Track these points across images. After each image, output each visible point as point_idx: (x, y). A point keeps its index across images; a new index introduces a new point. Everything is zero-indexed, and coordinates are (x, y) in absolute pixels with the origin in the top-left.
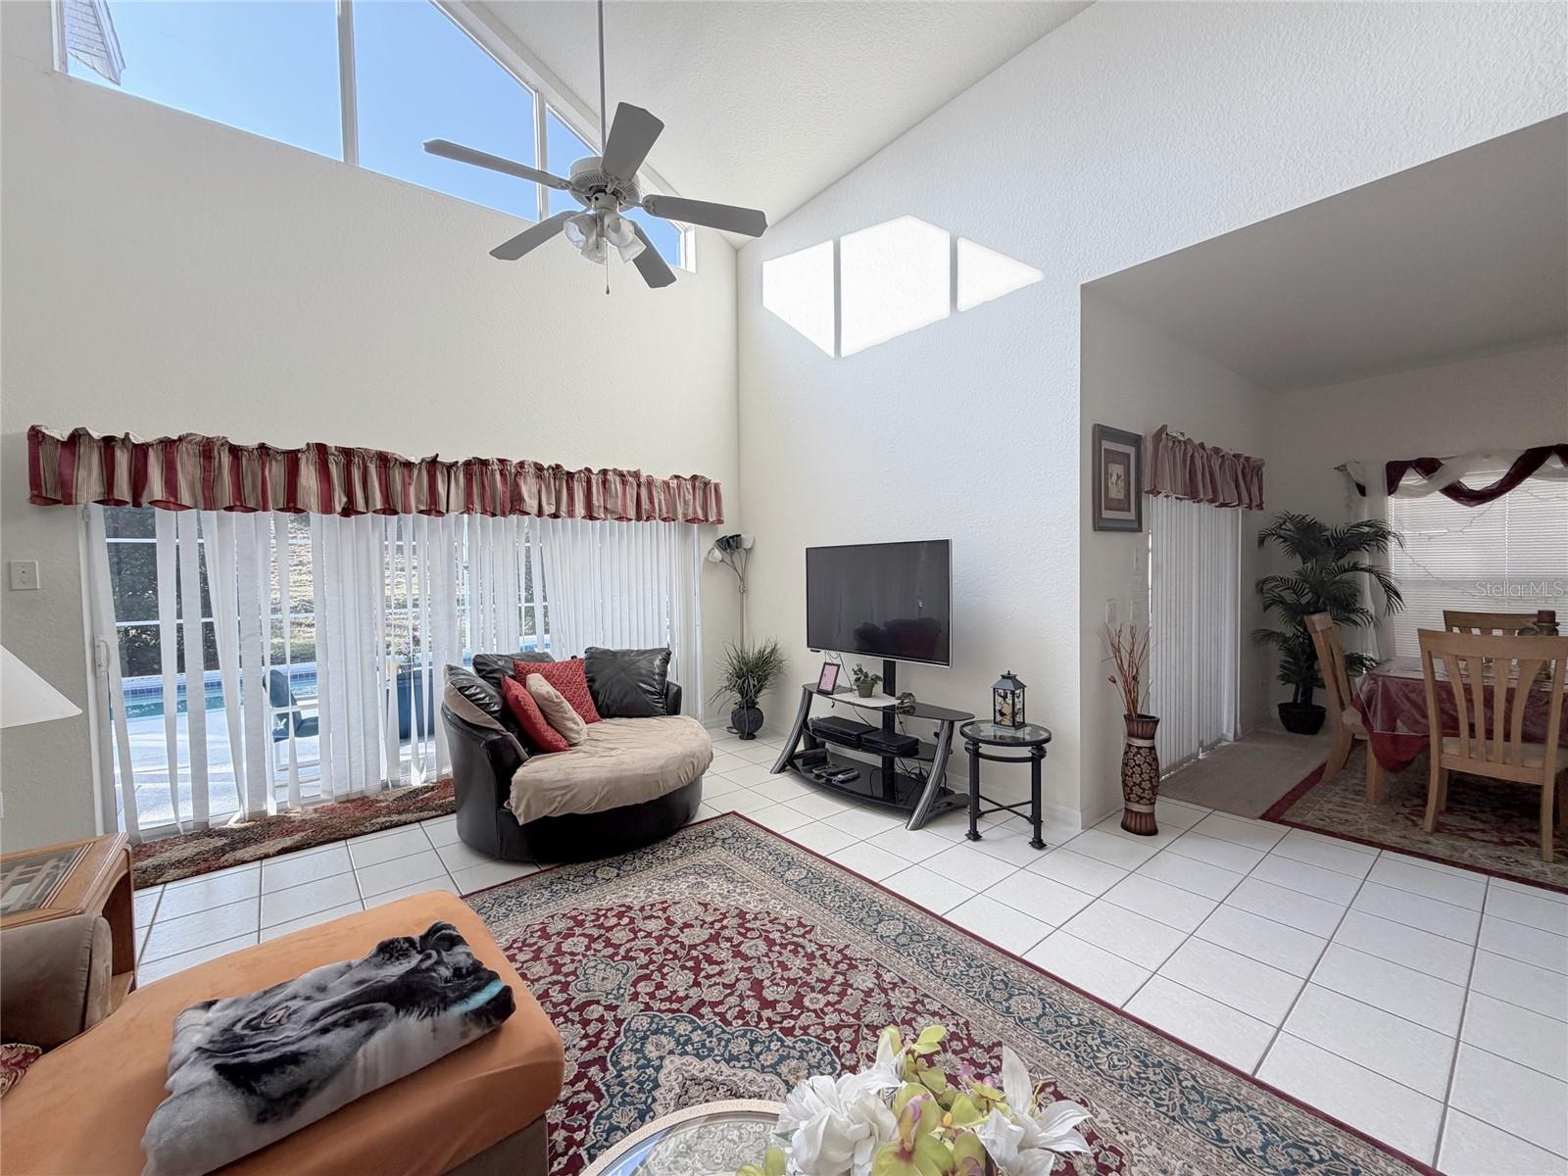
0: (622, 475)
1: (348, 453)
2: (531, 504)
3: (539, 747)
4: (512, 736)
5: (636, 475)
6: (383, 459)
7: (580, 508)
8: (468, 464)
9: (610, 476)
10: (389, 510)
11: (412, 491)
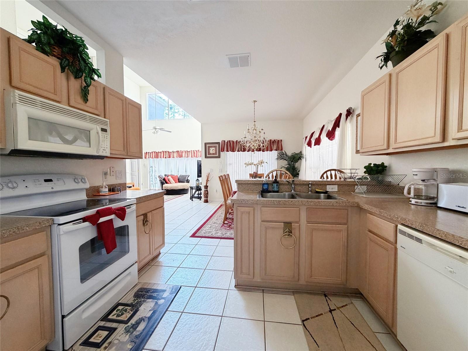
0: (196, 151)
1: (165, 152)
2: (184, 155)
3: (167, 183)
4: (164, 182)
5: (198, 151)
6: (169, 152)
7: (190, 156)
8: (177, 151)
9: (195, 151)
10: (169, 157)
11: (172, 155)
